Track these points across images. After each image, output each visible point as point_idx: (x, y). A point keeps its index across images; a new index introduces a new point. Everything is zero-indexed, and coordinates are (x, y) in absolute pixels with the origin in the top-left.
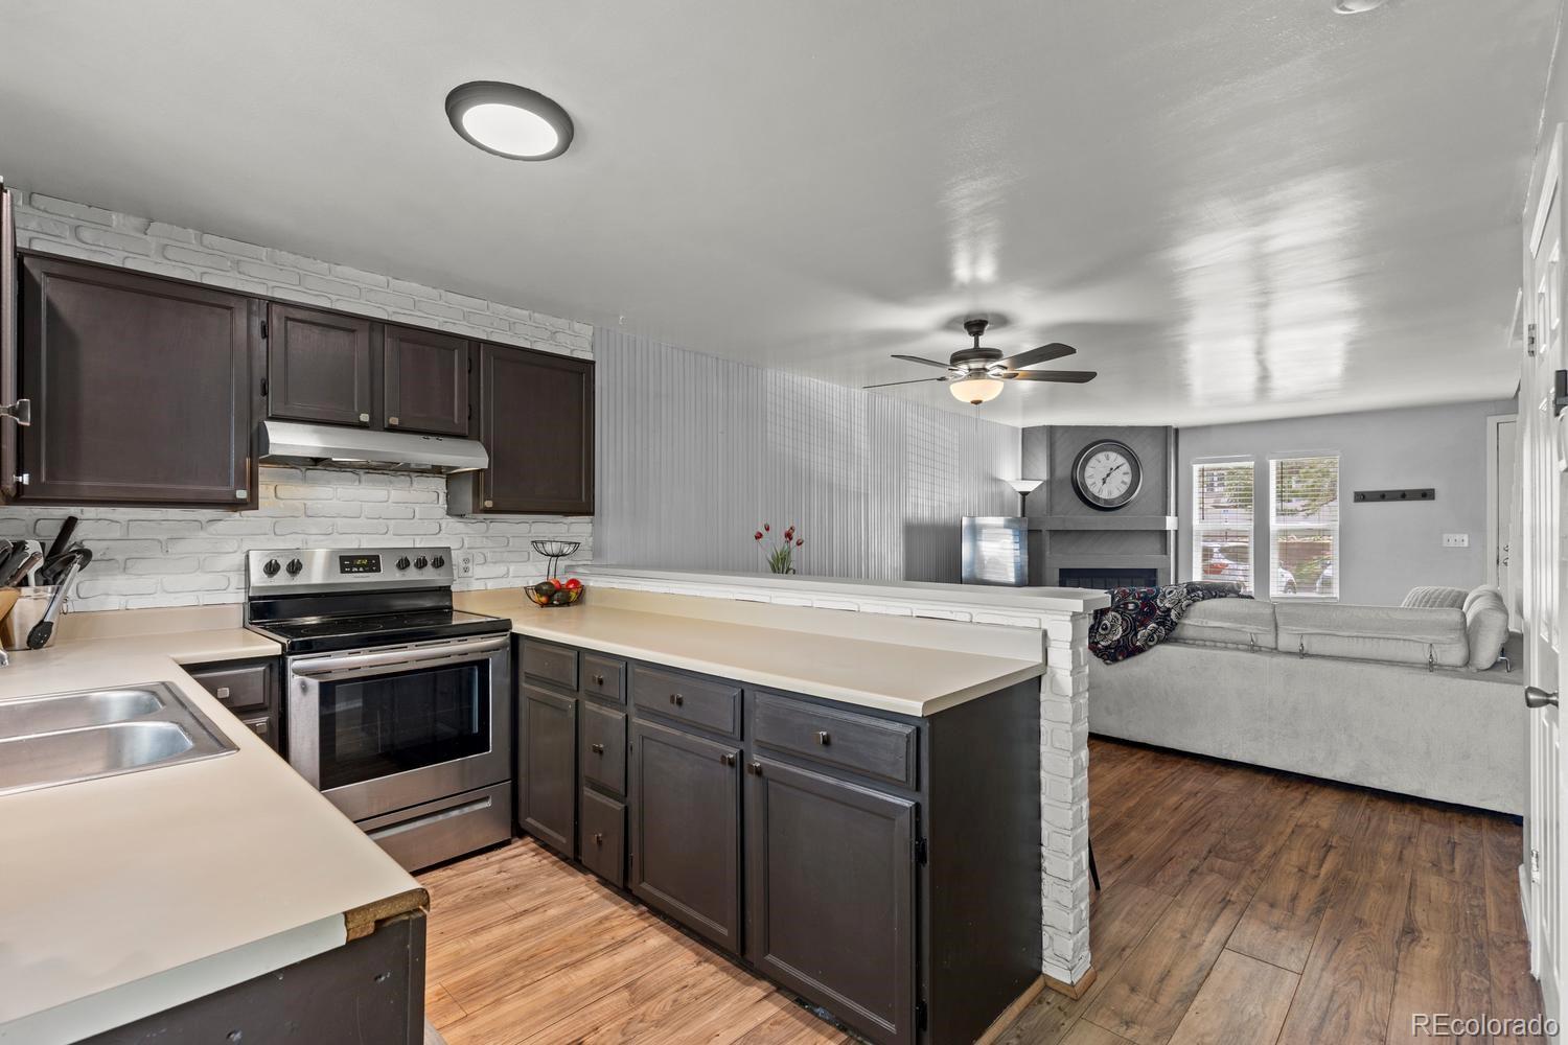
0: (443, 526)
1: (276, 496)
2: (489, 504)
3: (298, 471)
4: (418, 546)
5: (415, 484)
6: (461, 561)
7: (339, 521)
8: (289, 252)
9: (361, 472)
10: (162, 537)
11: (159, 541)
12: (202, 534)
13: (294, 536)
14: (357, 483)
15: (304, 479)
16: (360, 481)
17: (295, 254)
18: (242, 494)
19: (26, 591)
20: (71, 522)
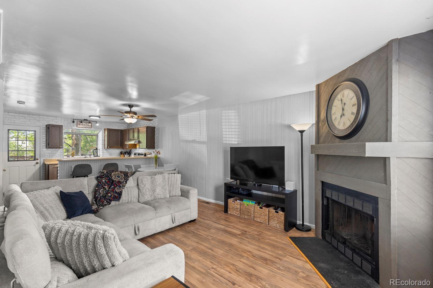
19: (125, 155)
20: (131, 150)
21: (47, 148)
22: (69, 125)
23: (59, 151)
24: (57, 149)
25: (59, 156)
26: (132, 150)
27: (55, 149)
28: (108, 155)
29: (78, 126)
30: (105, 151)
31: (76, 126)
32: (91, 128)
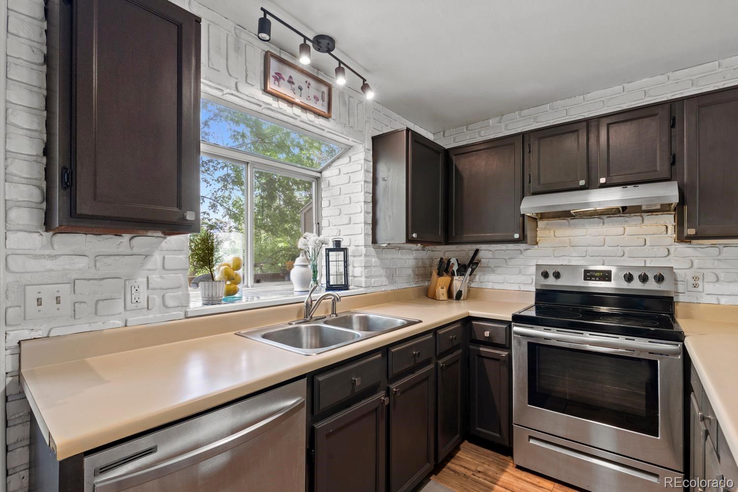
0: (672, 251)
1: (555, 236)
2: (692, 232)
3: (566, 220)
4: (648, 265)
5: (646, 222)
6: (689, 278)
7: (590, 249)
8: (561, 100)
9: (605, 217)
10: (507, 258)
11: (505, 259)
12: (521, 256)
13: (564, 257)
14: (602, 224)
15: (569, 225)
16: (603, 223)
17: (564, 99)
18: (517, 236)
19: (456, 278)
20: (477, 251)
21: (48, 225)
22: (223, 61)
23: (157, 257)
24: (143, 242)
25: (157, 299)
26: (481, 254)
27: (126, 237)
28: (384, 280)
29: (272, 86)
30: (373, 260)
31: (259, 85)
32: (327, 117)
